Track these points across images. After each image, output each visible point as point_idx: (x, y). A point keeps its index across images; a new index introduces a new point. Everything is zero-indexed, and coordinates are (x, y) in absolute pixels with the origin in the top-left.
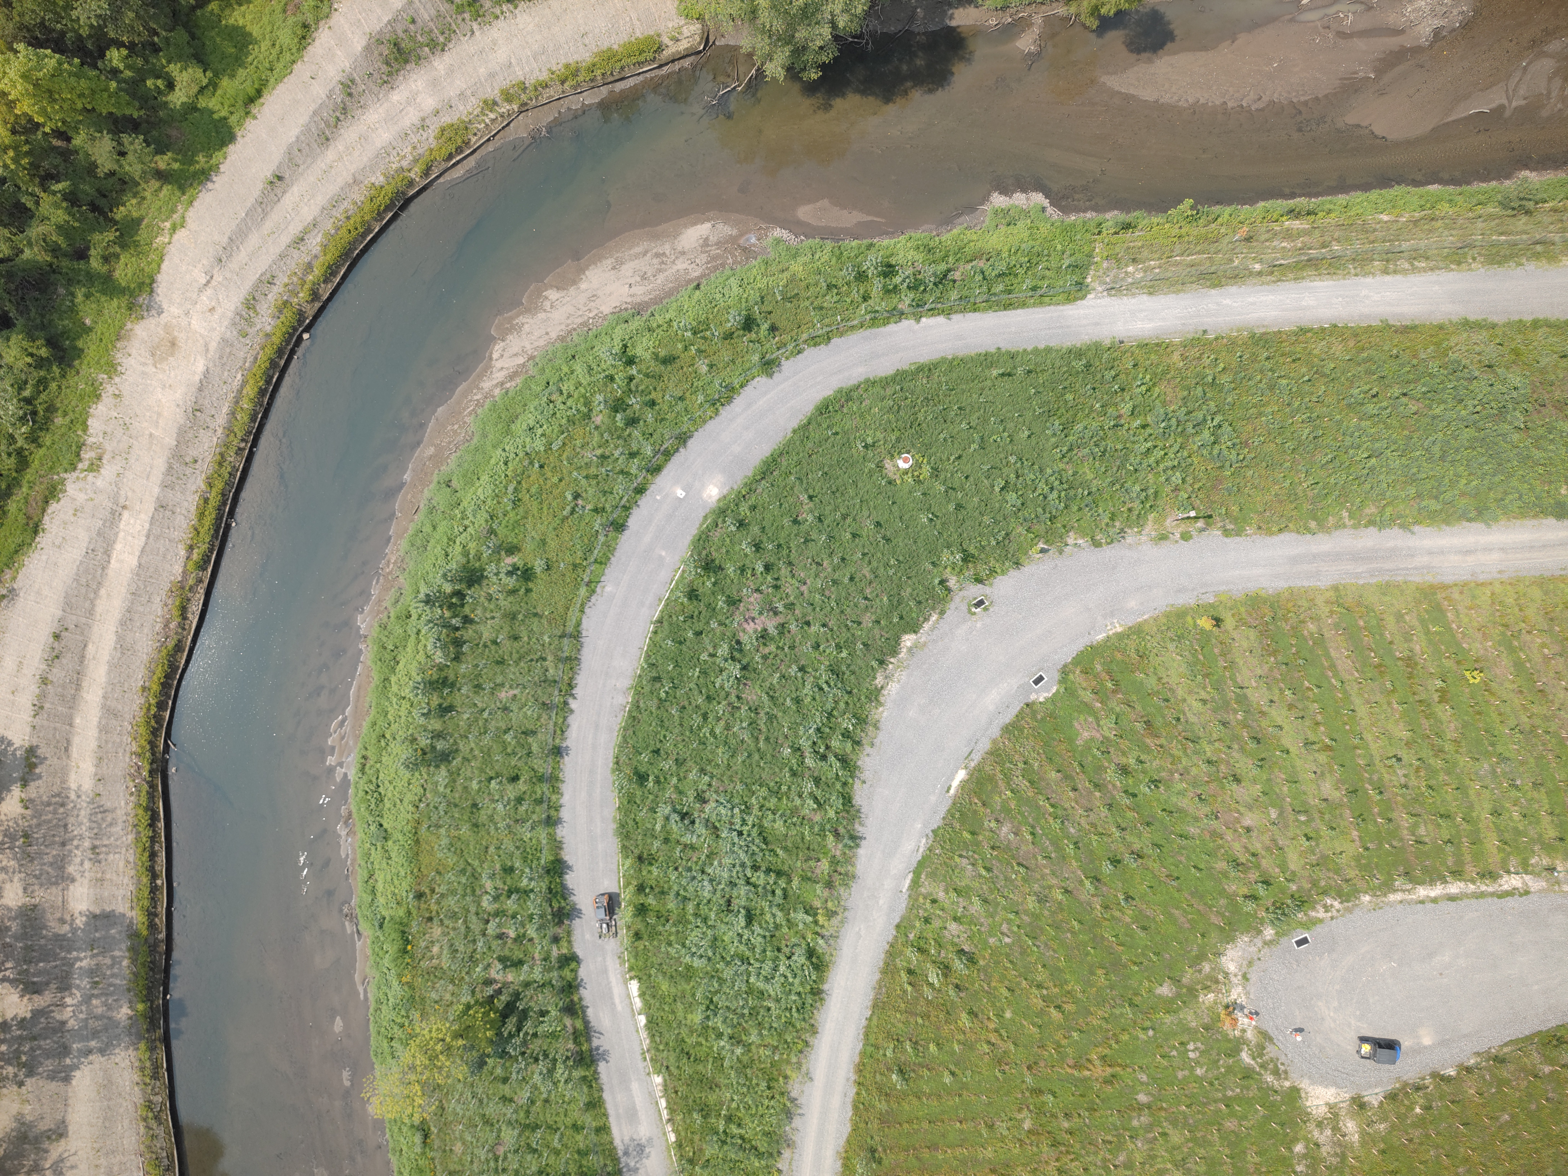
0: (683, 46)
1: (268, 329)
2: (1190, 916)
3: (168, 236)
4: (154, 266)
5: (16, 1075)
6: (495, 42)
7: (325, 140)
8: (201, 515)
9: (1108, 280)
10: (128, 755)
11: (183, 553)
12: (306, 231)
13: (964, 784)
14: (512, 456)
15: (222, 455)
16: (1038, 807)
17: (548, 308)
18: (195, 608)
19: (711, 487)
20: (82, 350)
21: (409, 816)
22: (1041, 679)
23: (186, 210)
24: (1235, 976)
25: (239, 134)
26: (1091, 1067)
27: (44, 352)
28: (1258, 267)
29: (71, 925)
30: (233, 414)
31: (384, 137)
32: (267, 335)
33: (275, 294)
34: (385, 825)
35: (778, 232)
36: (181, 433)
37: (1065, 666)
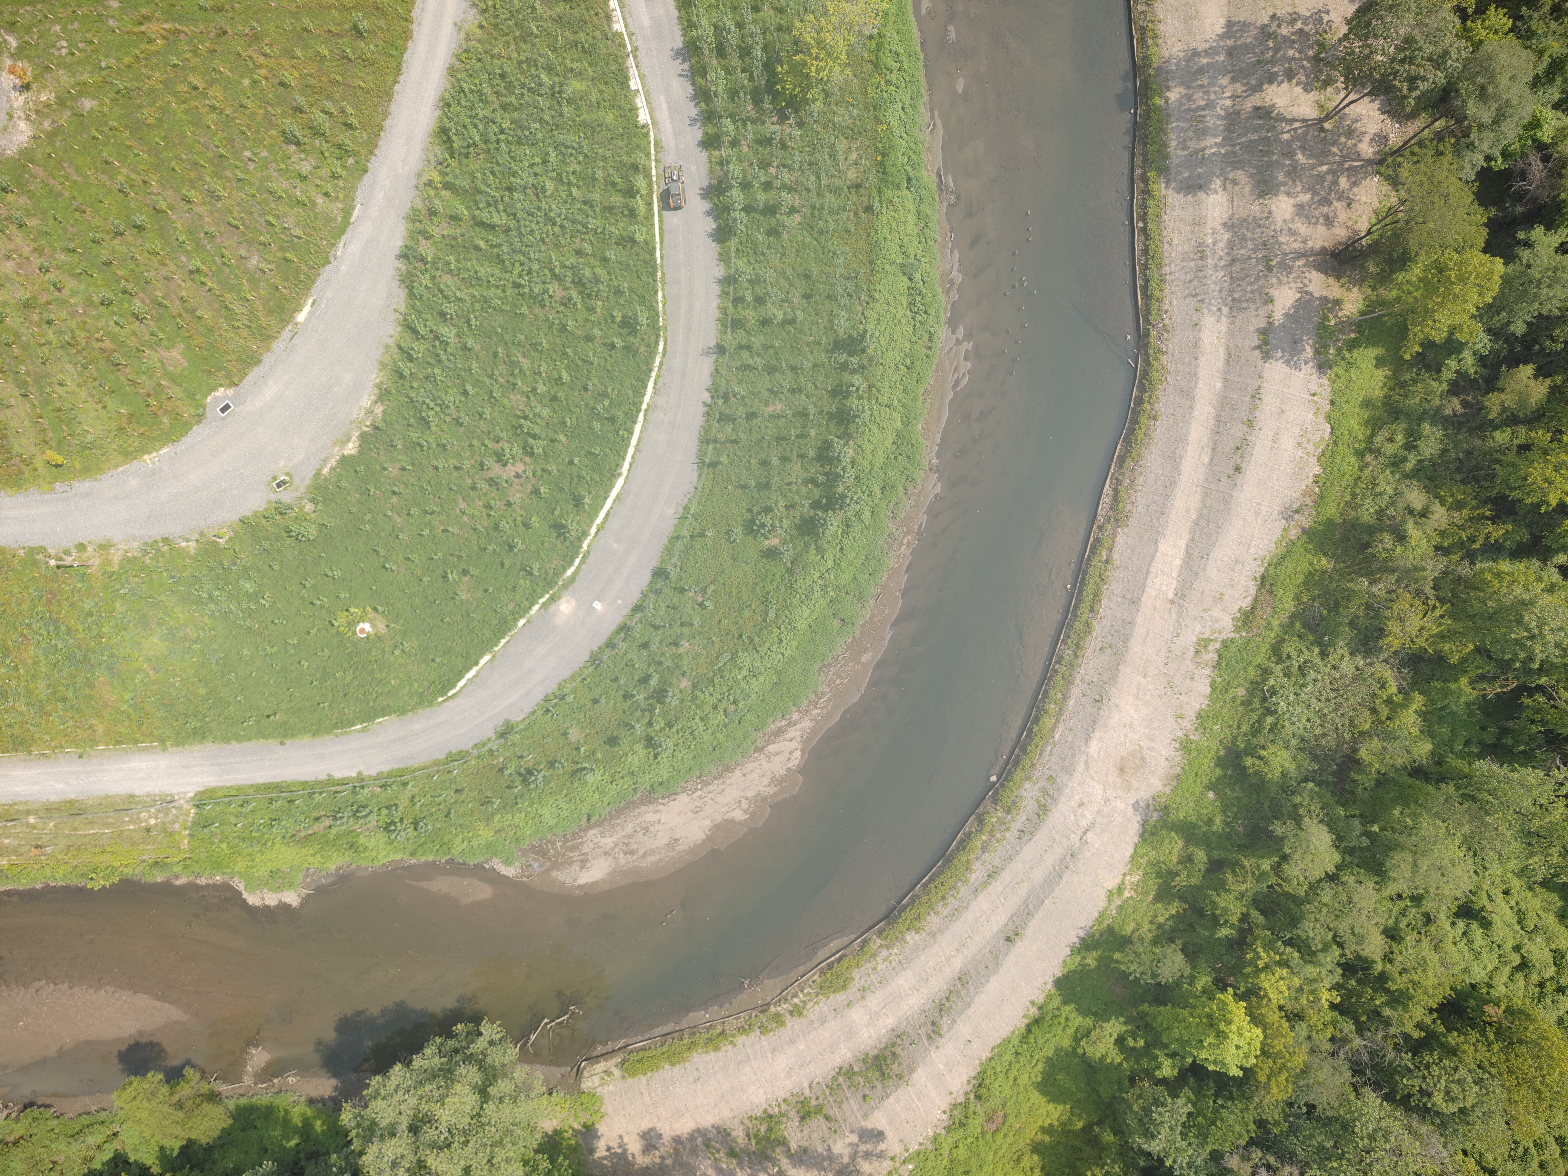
0: (600, 1067)
1: (1027, 785)
2: (62, 173)
3: (1127, 882)
4: (1141, 852)
5: (1279, 26)
6: (789, 1075)
7: (962, 979)
8: (1097, 594)
9: (174, 811)
10: (1170, 351)
11: (1115, 556)
12: (985, 884)
13: (298, 308)
14: (774, 648)
15: (1076, 656)
16: (219, 282)
17: (743, 801)
18: (1106, 501)
19: (567, 612)
20: (1217, 765)
21: (878, 287)
22: (223, 410)
23: (1106, 909)
24: (19, 118)
25: (1050, 986)
26: (161, 31)
27: (1249, 761)
28: (32, 820)
29: (1226, 179)
30: (1065, 698)
31: (903, 981)
32: (1028, 778)
33: (1019, 821)
34: (906, 279)
35: (509, 872)
36: (1114, 678)
37: (199, 422)
